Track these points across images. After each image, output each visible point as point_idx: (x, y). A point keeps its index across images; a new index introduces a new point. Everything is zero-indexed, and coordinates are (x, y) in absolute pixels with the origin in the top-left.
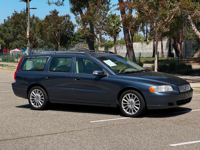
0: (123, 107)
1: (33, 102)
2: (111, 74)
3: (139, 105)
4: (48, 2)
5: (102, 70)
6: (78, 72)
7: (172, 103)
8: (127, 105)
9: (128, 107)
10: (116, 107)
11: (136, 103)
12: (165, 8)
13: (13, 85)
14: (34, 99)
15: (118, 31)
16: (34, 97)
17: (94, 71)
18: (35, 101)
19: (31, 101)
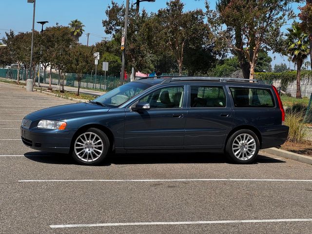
15: (306, 53)
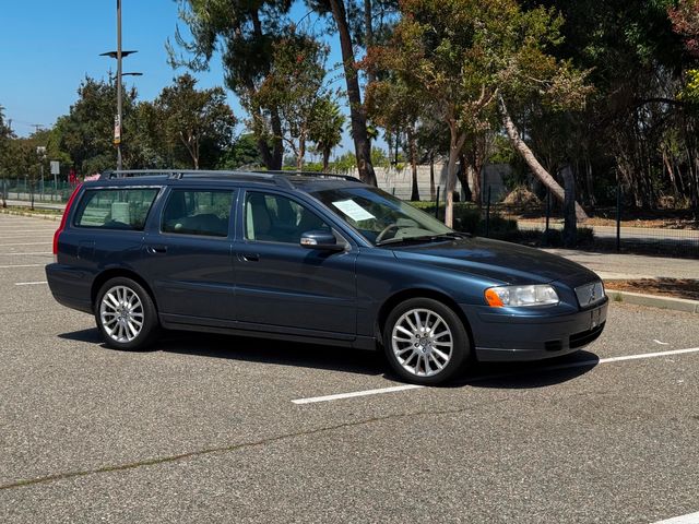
0: (397, 352)
1: (111, 326)
2: (360, 245)
3: (449, 348)
4: (170, 61)
5: (330, 232)
6: (251, 236)
7: (558, 342)
8: (408, 344)
9: (411, 351)
10: (374, 348)
11: (439, 340)
12: (479, 67)
13: (50, 269)
14: (113, 317)
16: (113, 311)
17: (305, 234)
18: (116, 322)
19: (104, 322)
